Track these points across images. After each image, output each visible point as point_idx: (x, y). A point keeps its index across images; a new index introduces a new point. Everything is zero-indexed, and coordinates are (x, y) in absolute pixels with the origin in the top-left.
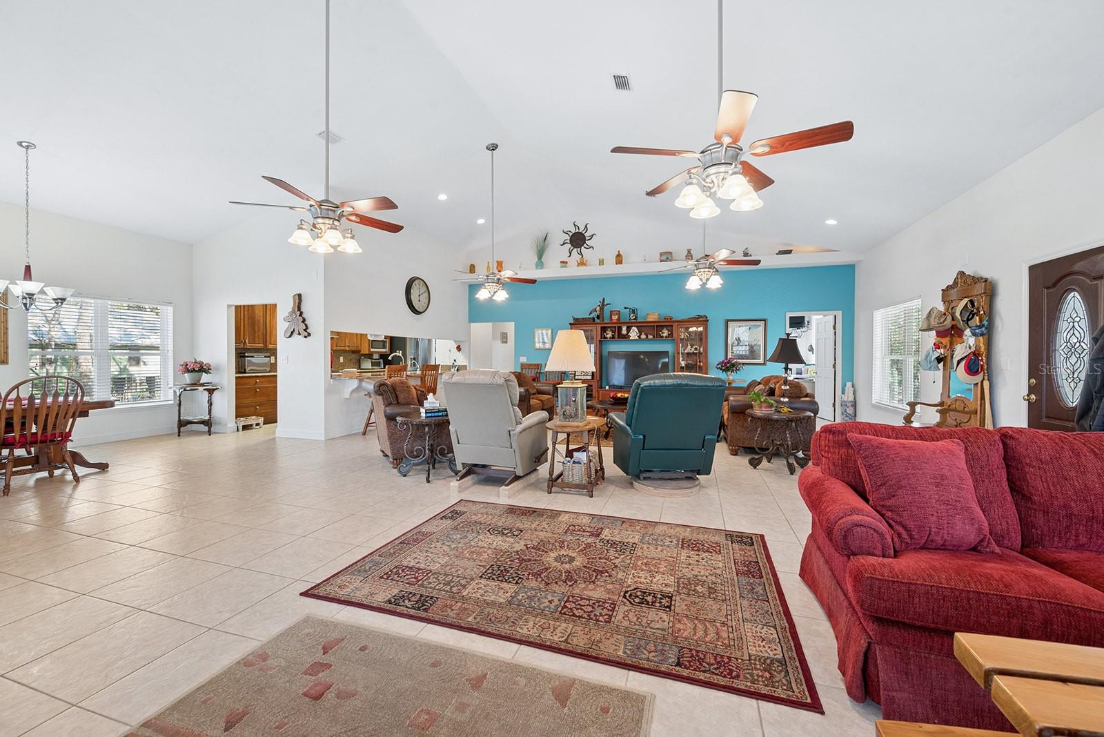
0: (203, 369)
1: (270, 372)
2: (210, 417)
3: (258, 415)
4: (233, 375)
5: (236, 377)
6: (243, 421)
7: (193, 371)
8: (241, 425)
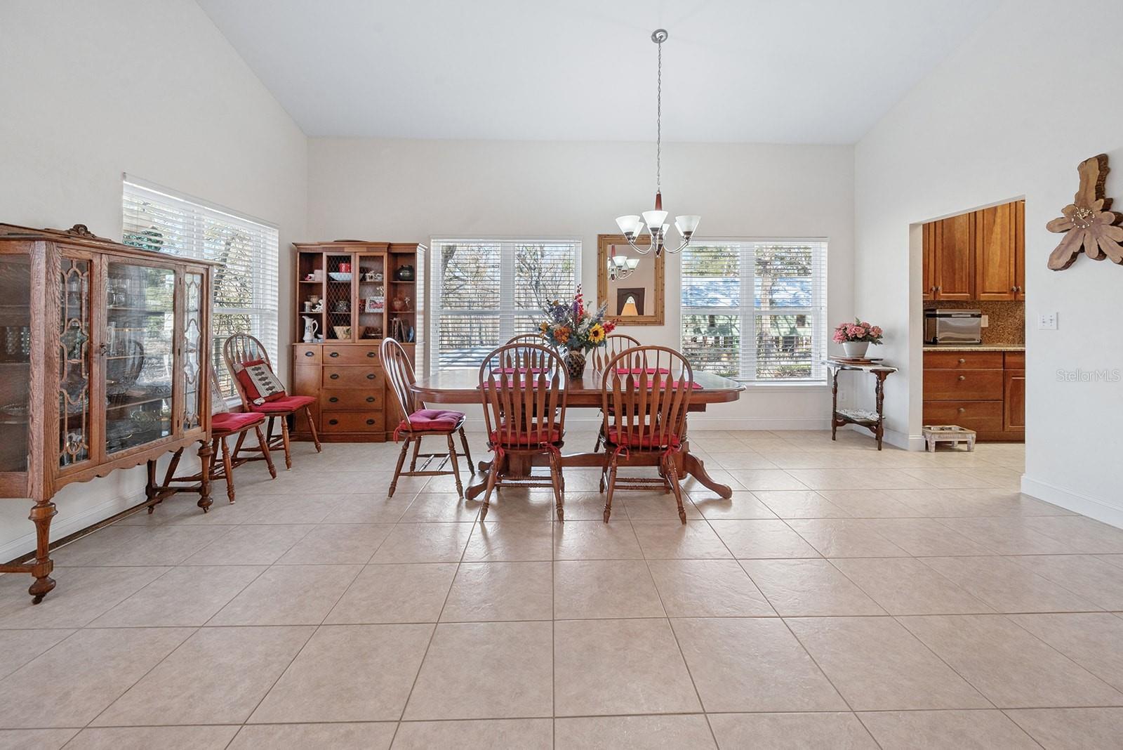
0: (868, 335)
1: (980, 343)
2: (881, 416)
3: (964, 425)
4: (920, 348)
5: (924, 352)
6: (936, 434)
7: (855, 339)
8: (934, 441)
